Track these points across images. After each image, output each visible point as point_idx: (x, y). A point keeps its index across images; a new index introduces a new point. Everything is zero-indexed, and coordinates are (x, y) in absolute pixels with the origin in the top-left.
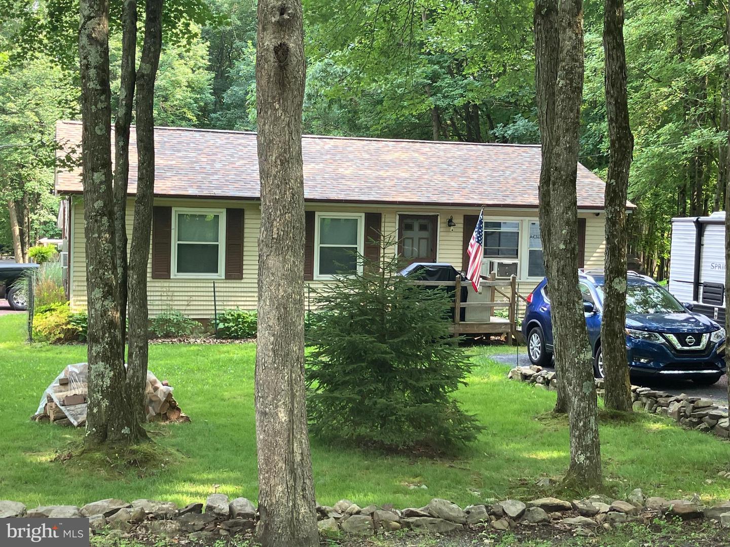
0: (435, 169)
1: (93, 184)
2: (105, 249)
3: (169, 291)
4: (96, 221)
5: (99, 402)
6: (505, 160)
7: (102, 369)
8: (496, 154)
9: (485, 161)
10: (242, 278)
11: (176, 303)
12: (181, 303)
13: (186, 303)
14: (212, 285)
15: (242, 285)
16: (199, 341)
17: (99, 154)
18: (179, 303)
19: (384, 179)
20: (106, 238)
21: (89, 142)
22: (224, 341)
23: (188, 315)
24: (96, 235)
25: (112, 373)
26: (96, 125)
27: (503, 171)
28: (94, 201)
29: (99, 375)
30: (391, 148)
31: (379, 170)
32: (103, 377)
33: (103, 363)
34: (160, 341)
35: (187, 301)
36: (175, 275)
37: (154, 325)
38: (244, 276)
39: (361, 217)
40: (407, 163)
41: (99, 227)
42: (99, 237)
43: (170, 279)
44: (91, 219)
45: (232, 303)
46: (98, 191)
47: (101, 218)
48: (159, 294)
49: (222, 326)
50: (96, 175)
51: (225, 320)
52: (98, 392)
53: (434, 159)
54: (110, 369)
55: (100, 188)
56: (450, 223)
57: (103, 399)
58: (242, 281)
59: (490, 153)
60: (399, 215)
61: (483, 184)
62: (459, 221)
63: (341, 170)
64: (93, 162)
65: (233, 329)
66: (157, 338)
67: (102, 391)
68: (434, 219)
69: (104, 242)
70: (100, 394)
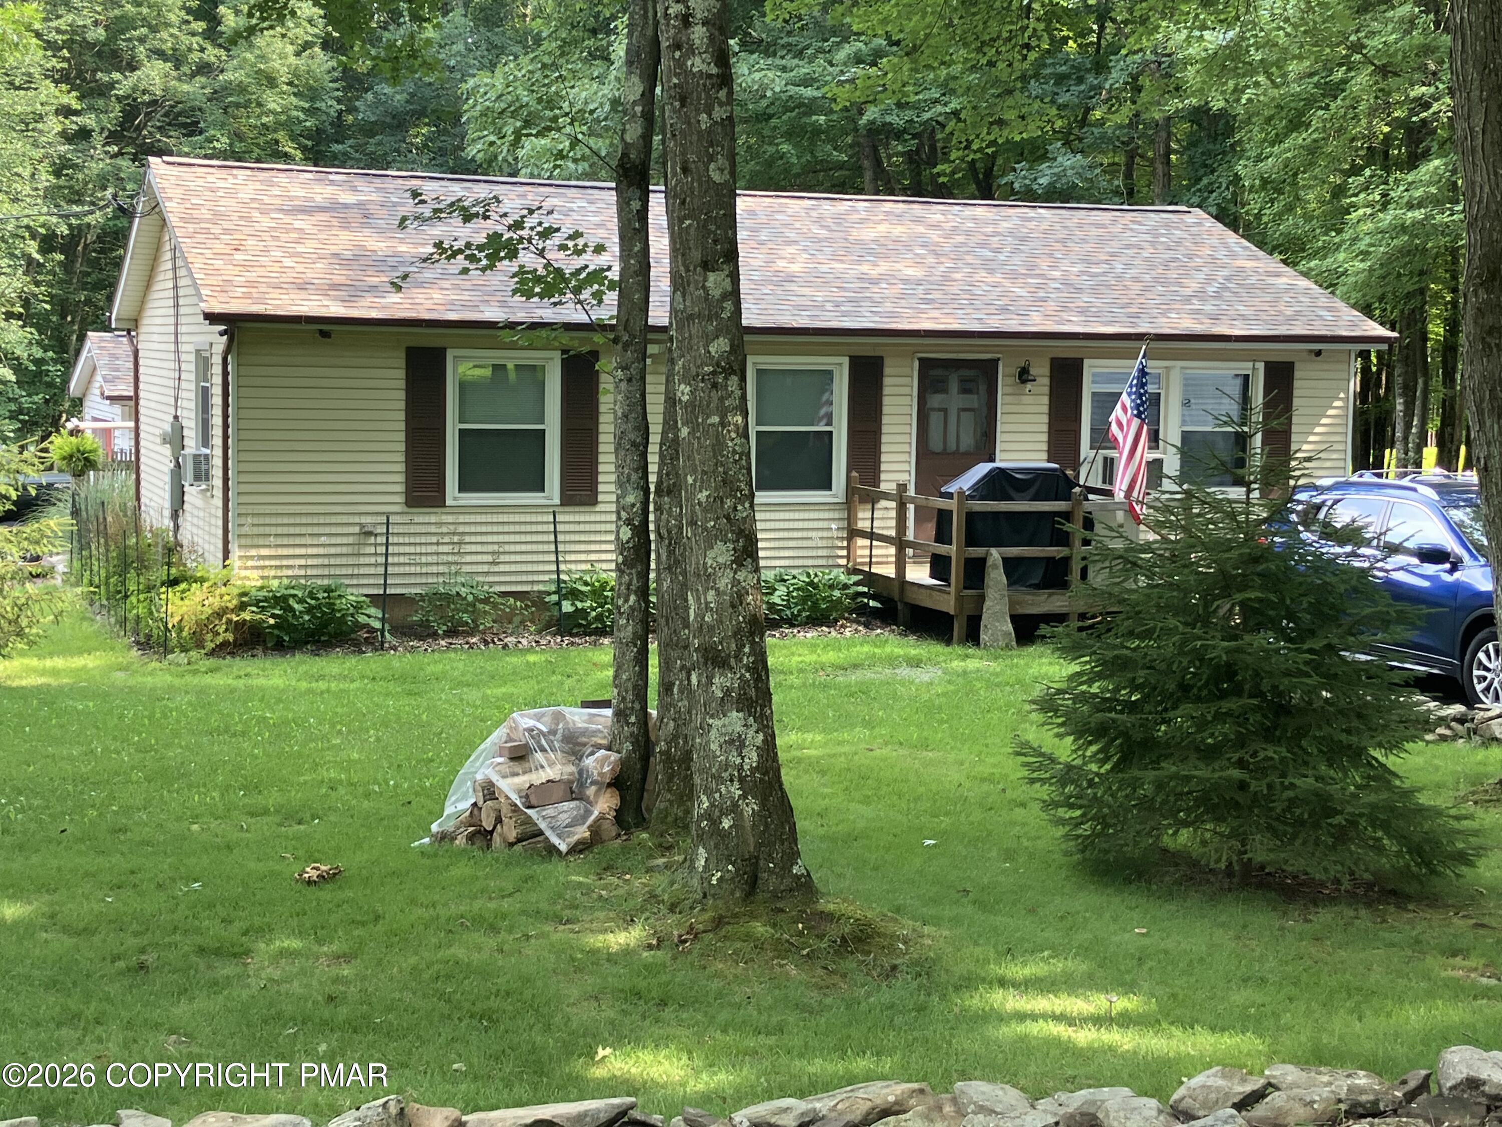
0: (969, 259)
1: (706, 299)
2: (734, 451)
3: (454, 534)
4: (715, 386)
5: (735, 805)
6: (1101, 241)
7: (739, 728)
8: (1080, 226)
9: (1063, 241)
10: (595, 502)
11: (468, 559)
12: (479, 558)
13: (489, 558)
14: (551, 519)
15: (598, 518)
16: (524, 642)
17: (718, 228)
18: (474, 558)
19: (875, 282)
20: (736, 425)
21: (696, 200)
22: (577, 640)
23: (491, 584)
24: (715, 419)
25: (761, 736)
26: (712, 158)
27: (1106, 262)
28: (708, 339)
29: (731, 742)
30: (863, 215)
31: (859, 263)
32: (742, 745)
33: (741, 715)
34: (443, 643)
35: (493, 553)
36: (455, 499)
37: (422, 608)
38: (600, 498)
39: (840, 364)
40: (909, 248)
41: (722, 399)
42: (723, 424)
43: (444, 506)
44: (703, 380)
45: (583, 557)
46: (717, 316)
47: (726, 378)
48: (434, 539)
49: (571, 609)
50: (712, 277)
51: (574, 595)
52: (732, 781)
53: (960, 239)
54: (755, 727)
55: (723, 309)
56: (1024, 376)
57: (744, 797)
58: (598, 508)
59: (1068, 223)
60: (920, 359)
61: (1079, 290)
62: (1041, 371)
63: (781, 264)
64: (704, 248)
65: (594, 614)
66: (435, 635)
67: (742, 780)
68: (989, 369)
69: (733, 435)
70: (736, 784)
